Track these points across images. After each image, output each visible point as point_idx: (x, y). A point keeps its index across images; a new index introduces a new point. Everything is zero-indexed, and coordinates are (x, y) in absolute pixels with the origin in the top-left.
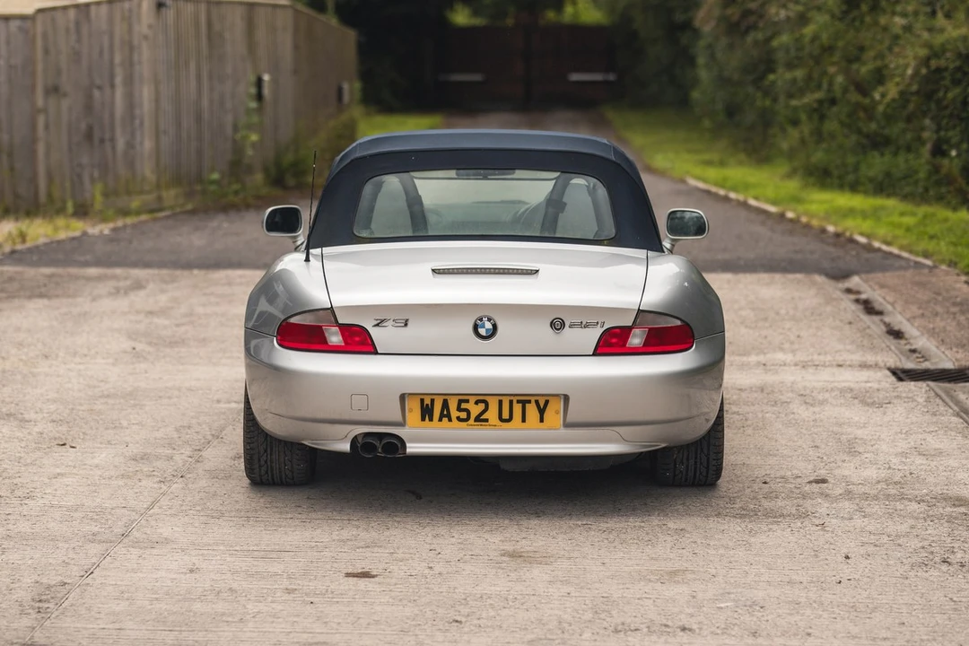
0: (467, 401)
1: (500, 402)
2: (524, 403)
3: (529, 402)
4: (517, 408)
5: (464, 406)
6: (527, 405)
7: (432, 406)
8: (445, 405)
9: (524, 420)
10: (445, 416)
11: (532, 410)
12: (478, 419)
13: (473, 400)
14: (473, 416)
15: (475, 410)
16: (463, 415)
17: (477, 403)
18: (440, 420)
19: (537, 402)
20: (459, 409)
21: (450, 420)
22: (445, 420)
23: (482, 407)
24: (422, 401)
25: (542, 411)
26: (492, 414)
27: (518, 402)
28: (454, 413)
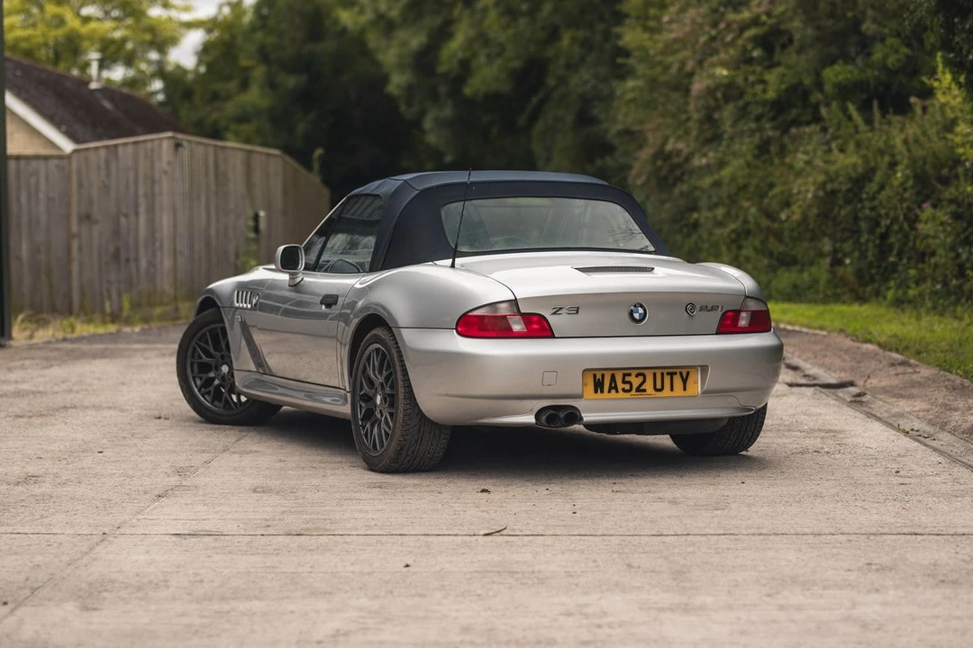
0: (630, 375)
1: (655, 374)
2: (672, 375)
3: (675, 373)
4: (667, 379)
5: (627, 379)
6: (674, 376)
7: (603, 379)
8: (613, 378)
9: (672, 390)
10: (613, 388)
11: (678, 381)
12: (638, 390)
13: (634, 373)
14: (635, 387)
15: (636, 382)
16: (627, 387)
17: (637, 376)
18: (609, 392)
19: (681, 373)
20: (624, 382)
21: (617, 391)
22: (613, 391)
23: (641, 379)
24: (595, 376)
25: (685, 381)
26: (649, 386)
27: (668, 374)
28: (620, 385)
